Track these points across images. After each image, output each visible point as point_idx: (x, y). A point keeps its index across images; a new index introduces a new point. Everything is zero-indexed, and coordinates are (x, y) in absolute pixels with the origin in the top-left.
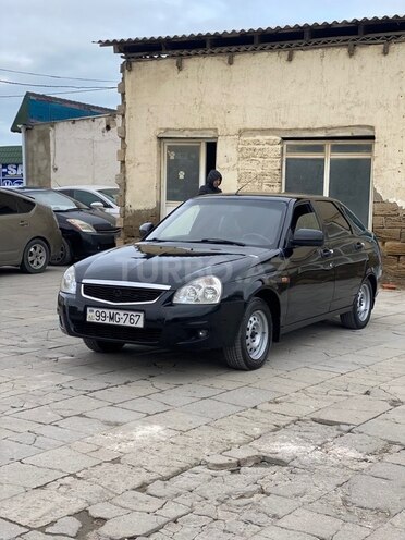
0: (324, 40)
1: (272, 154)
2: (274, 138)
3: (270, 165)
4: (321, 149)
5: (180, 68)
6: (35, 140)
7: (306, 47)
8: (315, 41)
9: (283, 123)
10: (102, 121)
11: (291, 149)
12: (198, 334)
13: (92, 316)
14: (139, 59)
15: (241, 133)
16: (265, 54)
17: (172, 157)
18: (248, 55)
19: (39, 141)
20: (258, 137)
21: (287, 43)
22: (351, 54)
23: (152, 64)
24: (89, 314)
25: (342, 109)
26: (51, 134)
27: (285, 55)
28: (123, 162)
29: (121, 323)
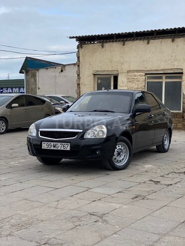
0: (162, 36)
1: (141, 80)
2: (142, 74)
3: (140, 84)
4: (161, 78)
5: (103, 47)
6: (30, 77)
7: (155, 38)
8: (158, 36)
9: (146, 68)
10: (59, 68)
11: (149, 78)
12: (96, 152)
13: (45, 146)
14: (85, 44)
15: (128, 72)
16: (138, 41)
17: (99, 82)
18: (130, 42)
19: (32, 77)
20: (135, 74)
21: (147, 37)
22: (173, 41)
23: (91, 46)
24: (43, 145)
25: (170, 62)
26: (37, 74)
27: (146, 41)
28: (79, 84)
29: (59, 149)
